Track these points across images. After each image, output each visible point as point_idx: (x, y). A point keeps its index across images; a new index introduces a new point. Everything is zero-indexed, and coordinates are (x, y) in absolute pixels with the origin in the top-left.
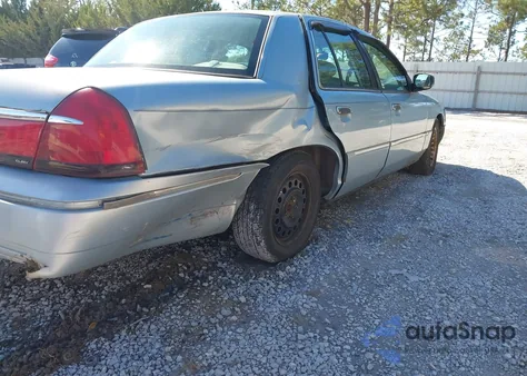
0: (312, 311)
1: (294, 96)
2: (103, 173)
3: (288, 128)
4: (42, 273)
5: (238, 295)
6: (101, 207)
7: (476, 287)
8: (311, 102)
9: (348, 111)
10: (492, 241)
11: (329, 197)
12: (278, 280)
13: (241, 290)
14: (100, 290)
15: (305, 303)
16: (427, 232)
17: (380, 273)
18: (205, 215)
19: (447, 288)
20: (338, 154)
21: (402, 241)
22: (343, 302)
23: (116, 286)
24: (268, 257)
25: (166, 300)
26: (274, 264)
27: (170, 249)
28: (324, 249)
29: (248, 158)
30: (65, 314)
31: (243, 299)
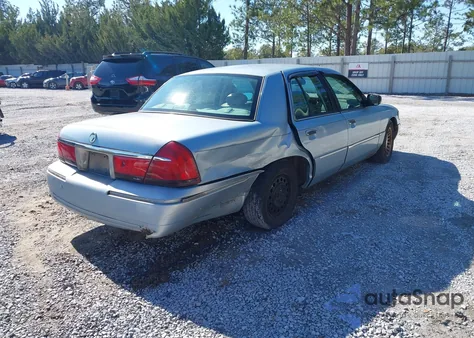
0: (291, 256)
1: (278, 129)
2: (181, 184)
3: (275, 148)
4: (154, 235)
5: (248, 248)
6: (181, 201)
7: (396, 241)
8: (289, 130)
9: (314, 132)
10: (417, 212)
11: (305, 186)
12: (271, 239)
13: (250, 245)
14: (169, 247)
15: (288, 252)
16: (372, 207)
17: (336, 234)
18: (228, 202)
19: (377, 242)
20: (308, 159)
21: (354, 213)
22: (311, 251)
23: (178, 245)
24: (265, 226)
25: (207, 251)
26: (269, 230)
27: (204, 223)
28: (302, 220)
29: (251, 168)
30: (154, 259)
31: (251, 250)
